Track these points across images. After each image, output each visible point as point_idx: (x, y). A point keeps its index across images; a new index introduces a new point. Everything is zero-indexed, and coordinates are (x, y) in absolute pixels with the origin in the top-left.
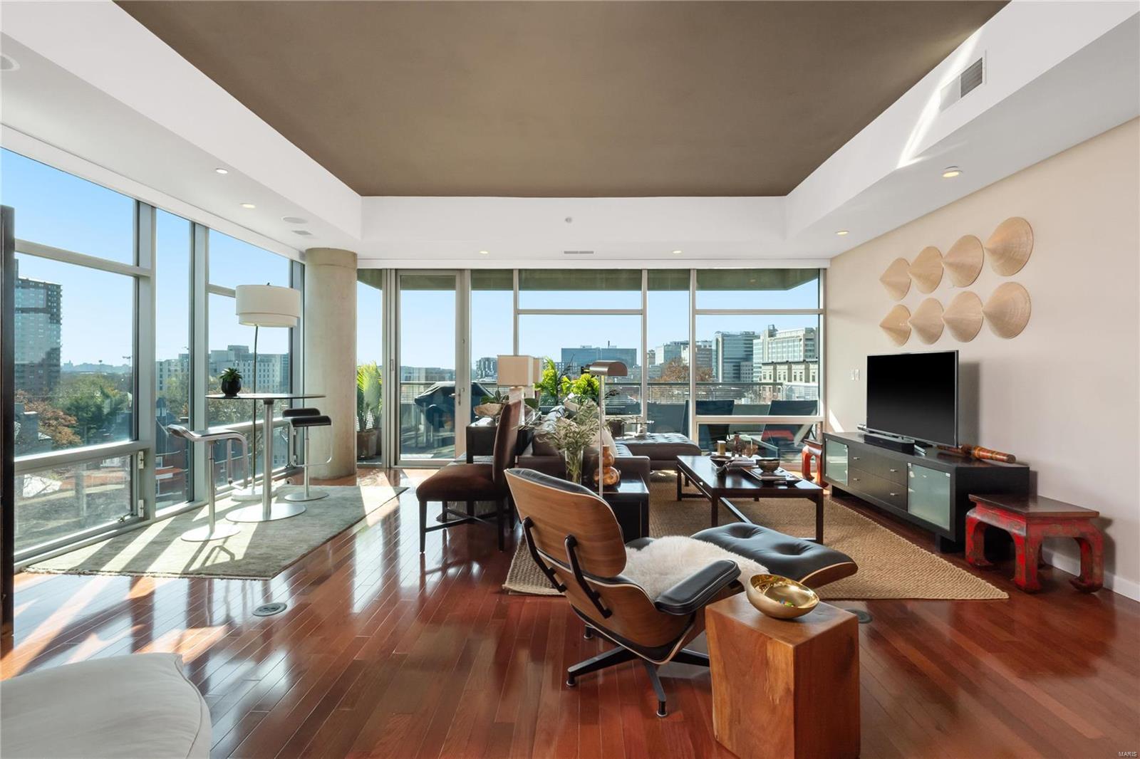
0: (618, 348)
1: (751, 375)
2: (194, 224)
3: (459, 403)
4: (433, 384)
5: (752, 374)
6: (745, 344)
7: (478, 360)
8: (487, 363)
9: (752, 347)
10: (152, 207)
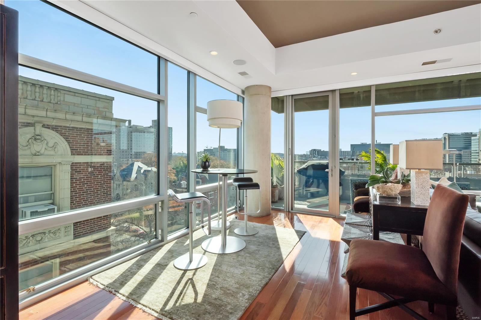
0: (381, 143)
1: (469, 157)
2: (189, 72)
3: (332, 175)
4: (306, 162)
5: (471, 156)
6: (464, 139)
7: (310, 150)
8: (314, 151)
9: (471, 142)
10: (166, 59)
